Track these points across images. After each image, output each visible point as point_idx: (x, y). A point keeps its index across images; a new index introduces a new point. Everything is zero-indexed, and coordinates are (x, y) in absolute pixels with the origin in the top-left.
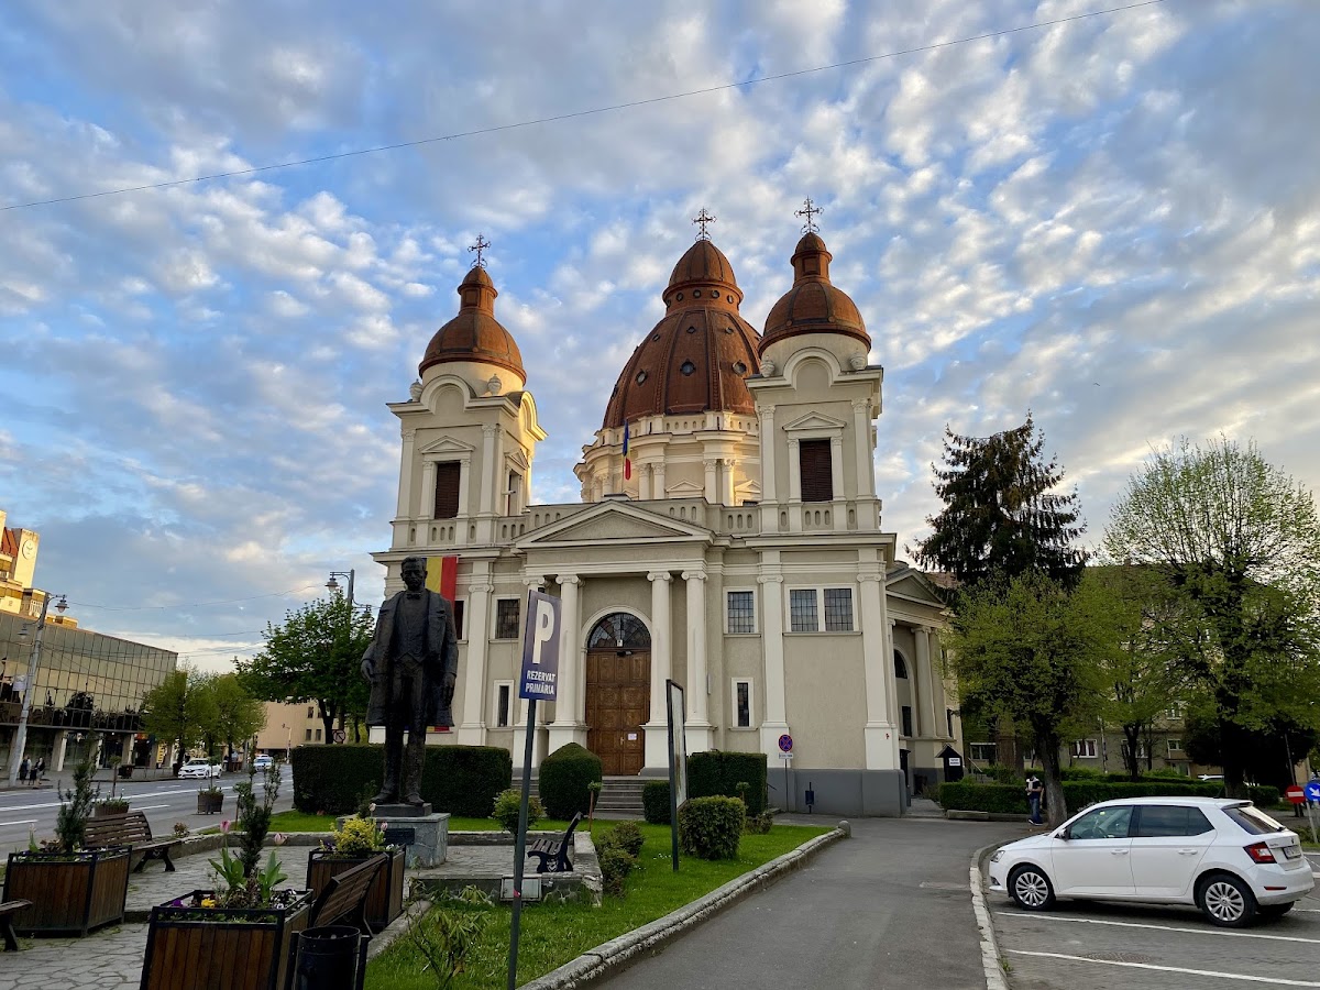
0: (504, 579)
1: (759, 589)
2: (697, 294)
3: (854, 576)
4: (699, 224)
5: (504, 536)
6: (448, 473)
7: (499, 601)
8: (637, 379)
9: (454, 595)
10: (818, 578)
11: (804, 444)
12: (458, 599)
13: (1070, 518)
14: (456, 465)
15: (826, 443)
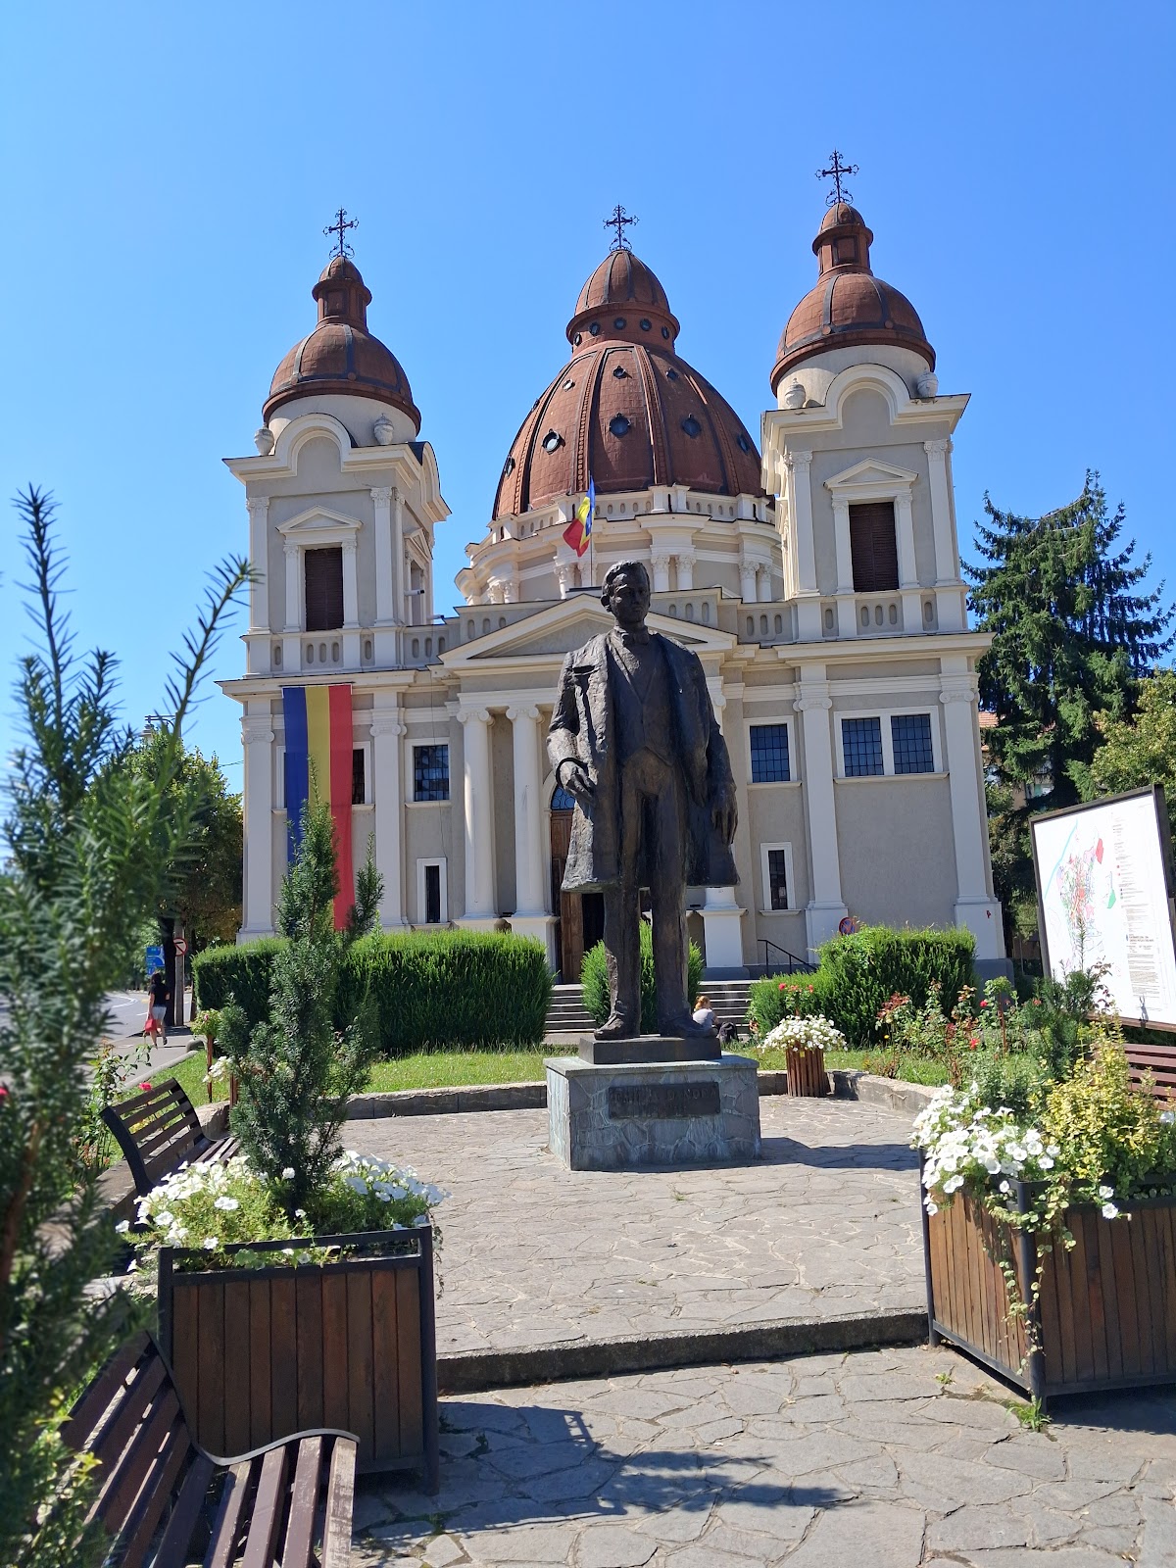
0: (419, 716)
1: (796, 720)
2: (620, 324)
3: (936, 697)
4: (614, 228)
5: (415, 655)
6: (324, 566)
7: (415, 748)
8: (545, 445)
9: (352, 740)
10: (883, 700)
11: (856, 511)
12: (357, 746)
13: (1152, 627)
14: (335, 553)
15: (888, 507)
